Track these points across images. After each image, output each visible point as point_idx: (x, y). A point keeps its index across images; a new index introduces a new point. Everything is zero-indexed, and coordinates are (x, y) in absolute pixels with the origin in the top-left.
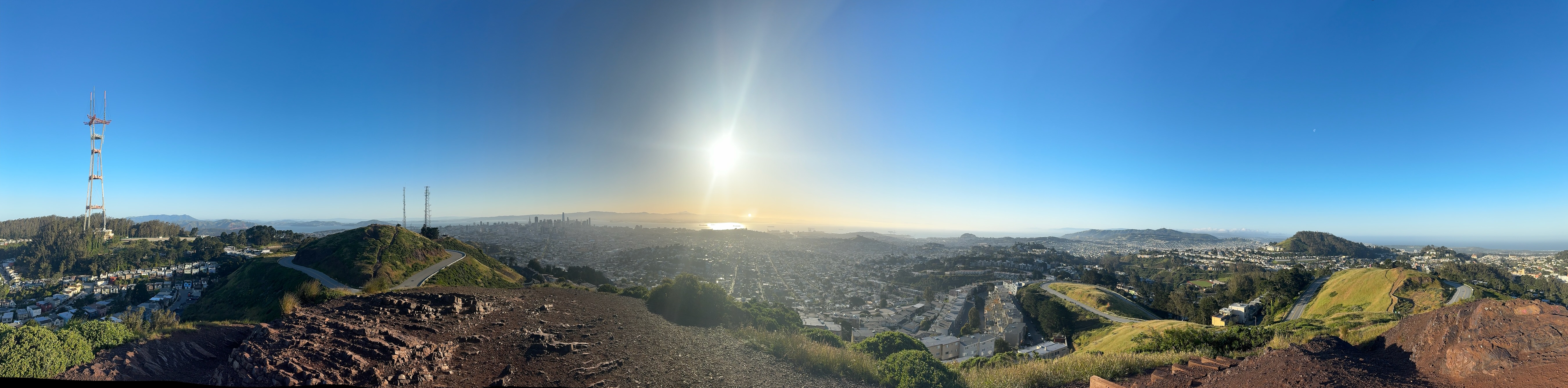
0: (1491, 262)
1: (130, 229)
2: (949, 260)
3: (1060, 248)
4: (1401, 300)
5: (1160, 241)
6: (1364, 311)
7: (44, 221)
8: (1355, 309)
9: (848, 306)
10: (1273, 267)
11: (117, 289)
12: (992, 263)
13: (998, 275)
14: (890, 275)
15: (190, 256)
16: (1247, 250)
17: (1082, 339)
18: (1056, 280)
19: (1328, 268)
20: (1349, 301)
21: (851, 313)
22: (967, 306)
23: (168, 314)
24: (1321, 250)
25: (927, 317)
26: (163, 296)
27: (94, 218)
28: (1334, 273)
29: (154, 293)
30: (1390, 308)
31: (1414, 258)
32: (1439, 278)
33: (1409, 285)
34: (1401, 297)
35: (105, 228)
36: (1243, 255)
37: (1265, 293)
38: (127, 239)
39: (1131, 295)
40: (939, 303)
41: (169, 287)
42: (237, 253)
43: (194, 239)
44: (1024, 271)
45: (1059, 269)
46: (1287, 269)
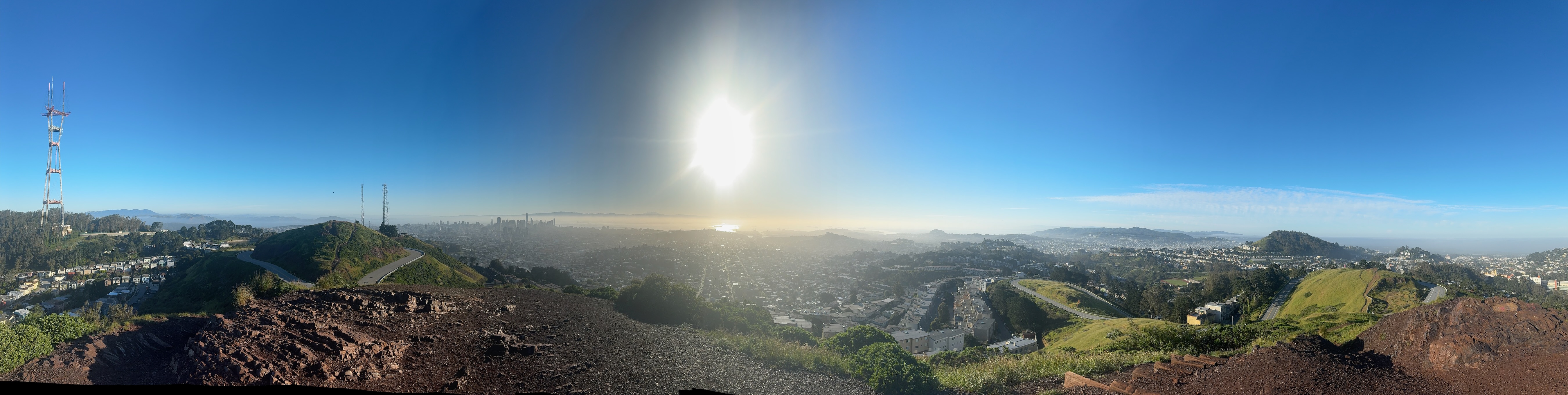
0: (1464, 263)
1: (89, 224)
2: (918, 256)
3: (1029, 245)
4: (1375, 300)
5: (1132, 240)
6: (1339, 312)
8: (1329, 309)
9: (818, 303)
10: (1248, 266)
11: (75, 285)
12: (963, 261)
13: (967, 271)
14: (859, 271)
15: (150, 251)
16: (1222, 249)
17: (1051, 336)
18: (1026, 277)
19: (1303, 268)
20: (1323, 302)
21: (822, 310)
22: (936, 301)
23: (126, 307)
24: (1296, 249)
25: (896, 312)
26: (121, 290)
27: (52, 213)
28: (1308, 274)
29: (114, 287)
30: (1364, 309)
31: (1388, 259)
32: (1413, 279)
33: (1383, 285)
34: (1375, 297)
35: (63, 224)
36: (1219, 254)
37: (1242, 293)
38: (87, 234)
39: (1102, 292)
40: (909, 299)
41: (127, 281)
42: (197, 247)
43: (153, 233)
44: (994, 268)
45: (1029, 266)
46: (1262, 268)
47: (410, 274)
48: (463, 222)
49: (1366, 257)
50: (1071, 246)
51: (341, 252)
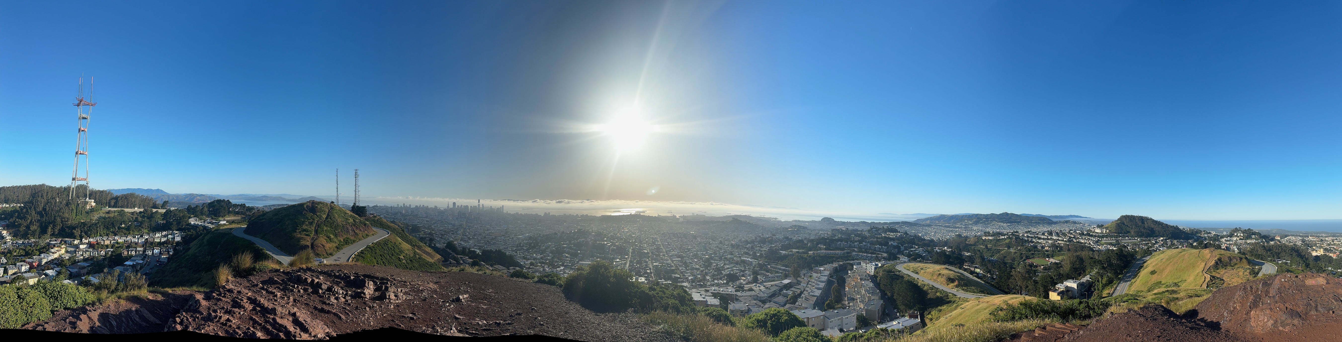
0: (1293, 243)
1: (110, 200)
2: (813, 241)
3: (912, 231)
4: (1213, 277)
5: (1002, 224)
6: (1180, 288)
7: (34, 189)
8: (1172, 285)
9: (725, 281)
10: (1100, 247)
11: (97, 253)
12: (851, 245)
13: (856, 256)
14: (760, 254)
15: (160, 226)
16: (1077, 232)
17: (933, 314)
18: (910, 261)
19: (1148, 248)
20: (1166, 278)
21: (727, 288)
22: (829, 283)
23: (139, 279)
24: (1141, 232)
25: (794, 293)
26: (135, 260)
27: (79, 189)
28: (1154, 253)
29: (129, 257)
30: (1203, 285)
31: (1223, 240)
32: (1246, 258)
33: (1220, 264)
34: (1213, 275)
35: (88, 198)
36: (1075, 236)
37: (1095, 271)
38: (107, 209)
39: (976, 273)
40: (805, 280)
41: (141, 253)
42: (200, 224)
43: (164, 211)
44: (880, 253)
45: (912, 251)
46: (1112, 249)
47: (378, 251)
48: (423, 205)
49: (1204, 238)
50: (949, 231)
51: (319, 229)
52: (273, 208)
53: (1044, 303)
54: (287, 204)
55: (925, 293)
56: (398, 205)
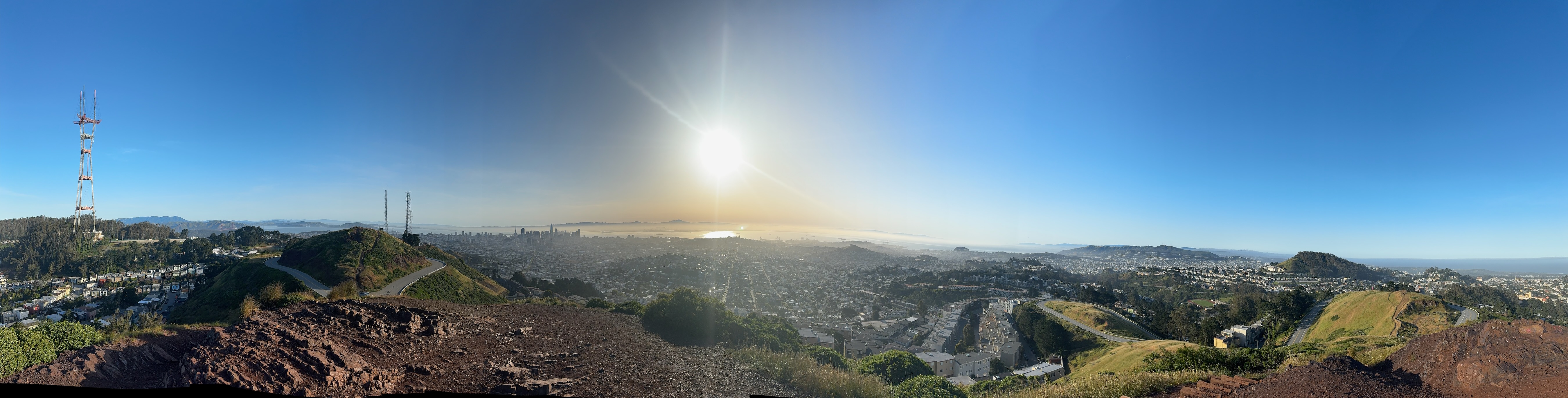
0: (1496, 285)
1: (120, 231)
2: (942, 274)
3: (1056, 265)
4: (1405, 324)
5: (1161, 258)
6: (1367, 336)
7: (32, 222)
8: (1357, 333)
9: (840, 317)
10: (1275, 289)
11: (106, 292)
12: (986, 279)
13: (992, 292)
14: (883, 286)
15: (179, 258)
16: (1248, 270)
17: (1079, 359)
18: (1053, 298)
19: (1330, 290)
20: (1350, 324)
21: (843, 324)
22: (961, 322)
23: (155, 317)
24: (1322, 271)
25: (920, 332)
26: (151, 299)
27: (84, 219)
28: (1336, 296)
29: (143, 296)
30: (1393, 333)
31: (1417, 281)
32: (1443, 302)
33: (1412, 308)
34: (1404, 321)
35: (94, 230)
36: (1245, 275)
37: (1267, 316)
38: (117, 241)
39: (1129, 314)
40: (933, 318)
41: (157, 289)
42: (226, 254)
43: (183, 241)
44: (1020, 289)
45: (1056, 287)
46: (1288, 291)
47: (433, 286)
48: (486, 233)
49: (1394, 279)
50: (1099, 265)
51: (365, 259)
52: (311, 235)
53: (1207, 351)
54: (327, 231)
55: (1071, 335)
56: (456, 233)
